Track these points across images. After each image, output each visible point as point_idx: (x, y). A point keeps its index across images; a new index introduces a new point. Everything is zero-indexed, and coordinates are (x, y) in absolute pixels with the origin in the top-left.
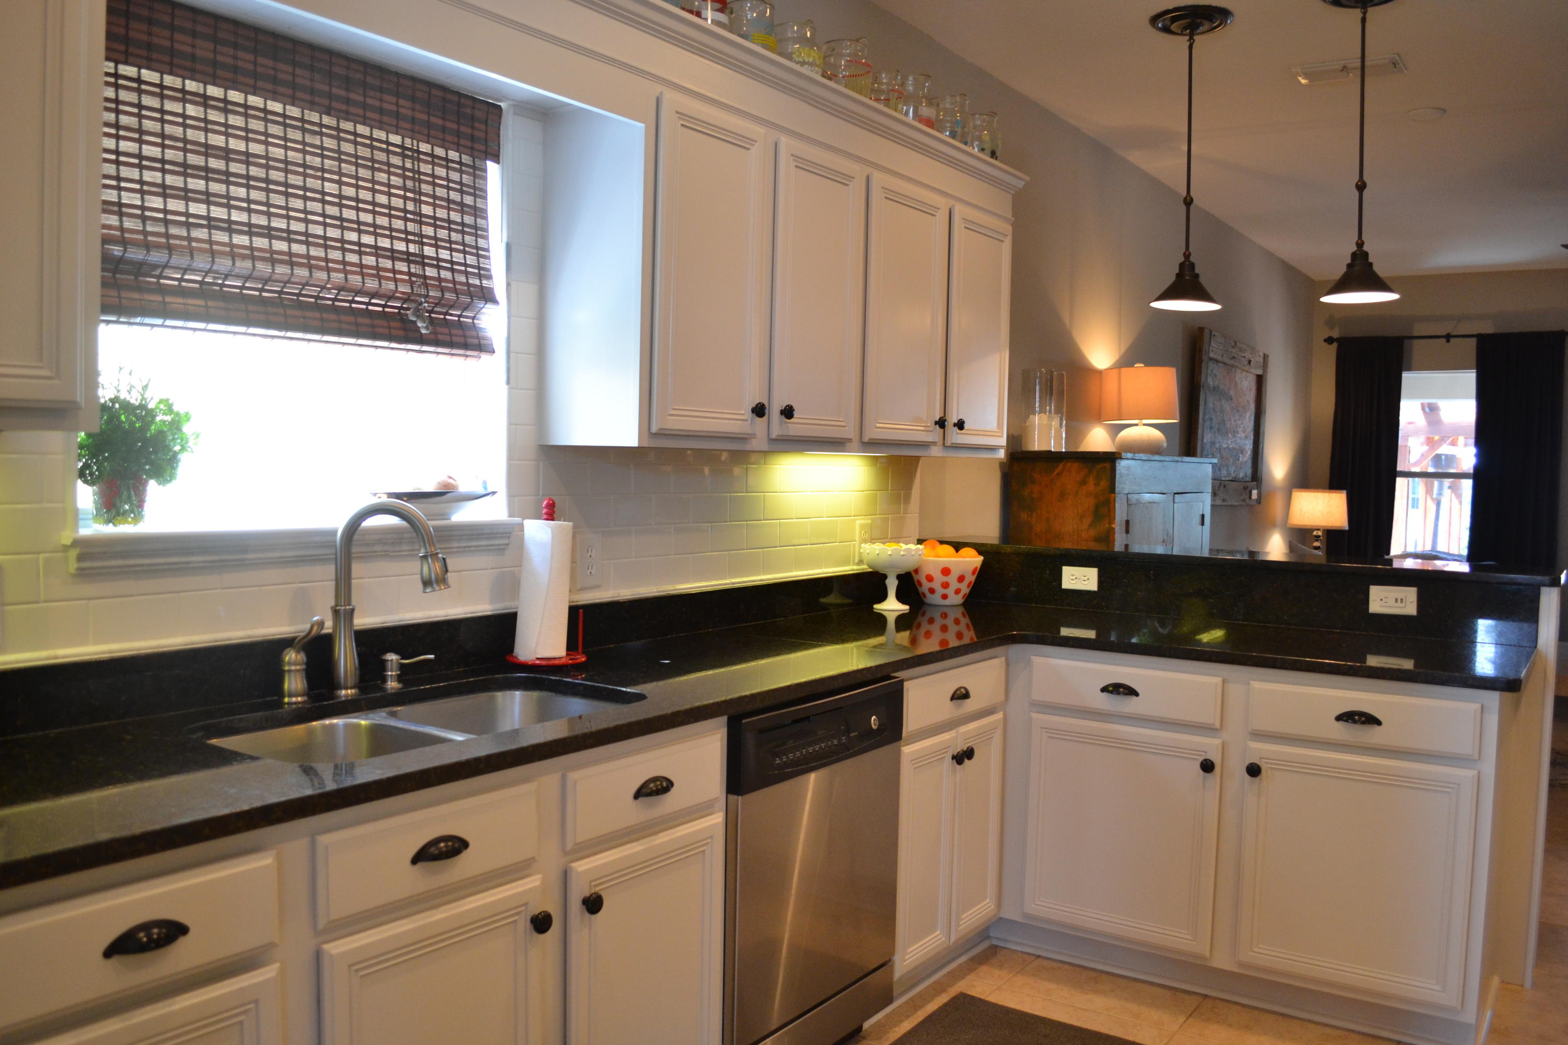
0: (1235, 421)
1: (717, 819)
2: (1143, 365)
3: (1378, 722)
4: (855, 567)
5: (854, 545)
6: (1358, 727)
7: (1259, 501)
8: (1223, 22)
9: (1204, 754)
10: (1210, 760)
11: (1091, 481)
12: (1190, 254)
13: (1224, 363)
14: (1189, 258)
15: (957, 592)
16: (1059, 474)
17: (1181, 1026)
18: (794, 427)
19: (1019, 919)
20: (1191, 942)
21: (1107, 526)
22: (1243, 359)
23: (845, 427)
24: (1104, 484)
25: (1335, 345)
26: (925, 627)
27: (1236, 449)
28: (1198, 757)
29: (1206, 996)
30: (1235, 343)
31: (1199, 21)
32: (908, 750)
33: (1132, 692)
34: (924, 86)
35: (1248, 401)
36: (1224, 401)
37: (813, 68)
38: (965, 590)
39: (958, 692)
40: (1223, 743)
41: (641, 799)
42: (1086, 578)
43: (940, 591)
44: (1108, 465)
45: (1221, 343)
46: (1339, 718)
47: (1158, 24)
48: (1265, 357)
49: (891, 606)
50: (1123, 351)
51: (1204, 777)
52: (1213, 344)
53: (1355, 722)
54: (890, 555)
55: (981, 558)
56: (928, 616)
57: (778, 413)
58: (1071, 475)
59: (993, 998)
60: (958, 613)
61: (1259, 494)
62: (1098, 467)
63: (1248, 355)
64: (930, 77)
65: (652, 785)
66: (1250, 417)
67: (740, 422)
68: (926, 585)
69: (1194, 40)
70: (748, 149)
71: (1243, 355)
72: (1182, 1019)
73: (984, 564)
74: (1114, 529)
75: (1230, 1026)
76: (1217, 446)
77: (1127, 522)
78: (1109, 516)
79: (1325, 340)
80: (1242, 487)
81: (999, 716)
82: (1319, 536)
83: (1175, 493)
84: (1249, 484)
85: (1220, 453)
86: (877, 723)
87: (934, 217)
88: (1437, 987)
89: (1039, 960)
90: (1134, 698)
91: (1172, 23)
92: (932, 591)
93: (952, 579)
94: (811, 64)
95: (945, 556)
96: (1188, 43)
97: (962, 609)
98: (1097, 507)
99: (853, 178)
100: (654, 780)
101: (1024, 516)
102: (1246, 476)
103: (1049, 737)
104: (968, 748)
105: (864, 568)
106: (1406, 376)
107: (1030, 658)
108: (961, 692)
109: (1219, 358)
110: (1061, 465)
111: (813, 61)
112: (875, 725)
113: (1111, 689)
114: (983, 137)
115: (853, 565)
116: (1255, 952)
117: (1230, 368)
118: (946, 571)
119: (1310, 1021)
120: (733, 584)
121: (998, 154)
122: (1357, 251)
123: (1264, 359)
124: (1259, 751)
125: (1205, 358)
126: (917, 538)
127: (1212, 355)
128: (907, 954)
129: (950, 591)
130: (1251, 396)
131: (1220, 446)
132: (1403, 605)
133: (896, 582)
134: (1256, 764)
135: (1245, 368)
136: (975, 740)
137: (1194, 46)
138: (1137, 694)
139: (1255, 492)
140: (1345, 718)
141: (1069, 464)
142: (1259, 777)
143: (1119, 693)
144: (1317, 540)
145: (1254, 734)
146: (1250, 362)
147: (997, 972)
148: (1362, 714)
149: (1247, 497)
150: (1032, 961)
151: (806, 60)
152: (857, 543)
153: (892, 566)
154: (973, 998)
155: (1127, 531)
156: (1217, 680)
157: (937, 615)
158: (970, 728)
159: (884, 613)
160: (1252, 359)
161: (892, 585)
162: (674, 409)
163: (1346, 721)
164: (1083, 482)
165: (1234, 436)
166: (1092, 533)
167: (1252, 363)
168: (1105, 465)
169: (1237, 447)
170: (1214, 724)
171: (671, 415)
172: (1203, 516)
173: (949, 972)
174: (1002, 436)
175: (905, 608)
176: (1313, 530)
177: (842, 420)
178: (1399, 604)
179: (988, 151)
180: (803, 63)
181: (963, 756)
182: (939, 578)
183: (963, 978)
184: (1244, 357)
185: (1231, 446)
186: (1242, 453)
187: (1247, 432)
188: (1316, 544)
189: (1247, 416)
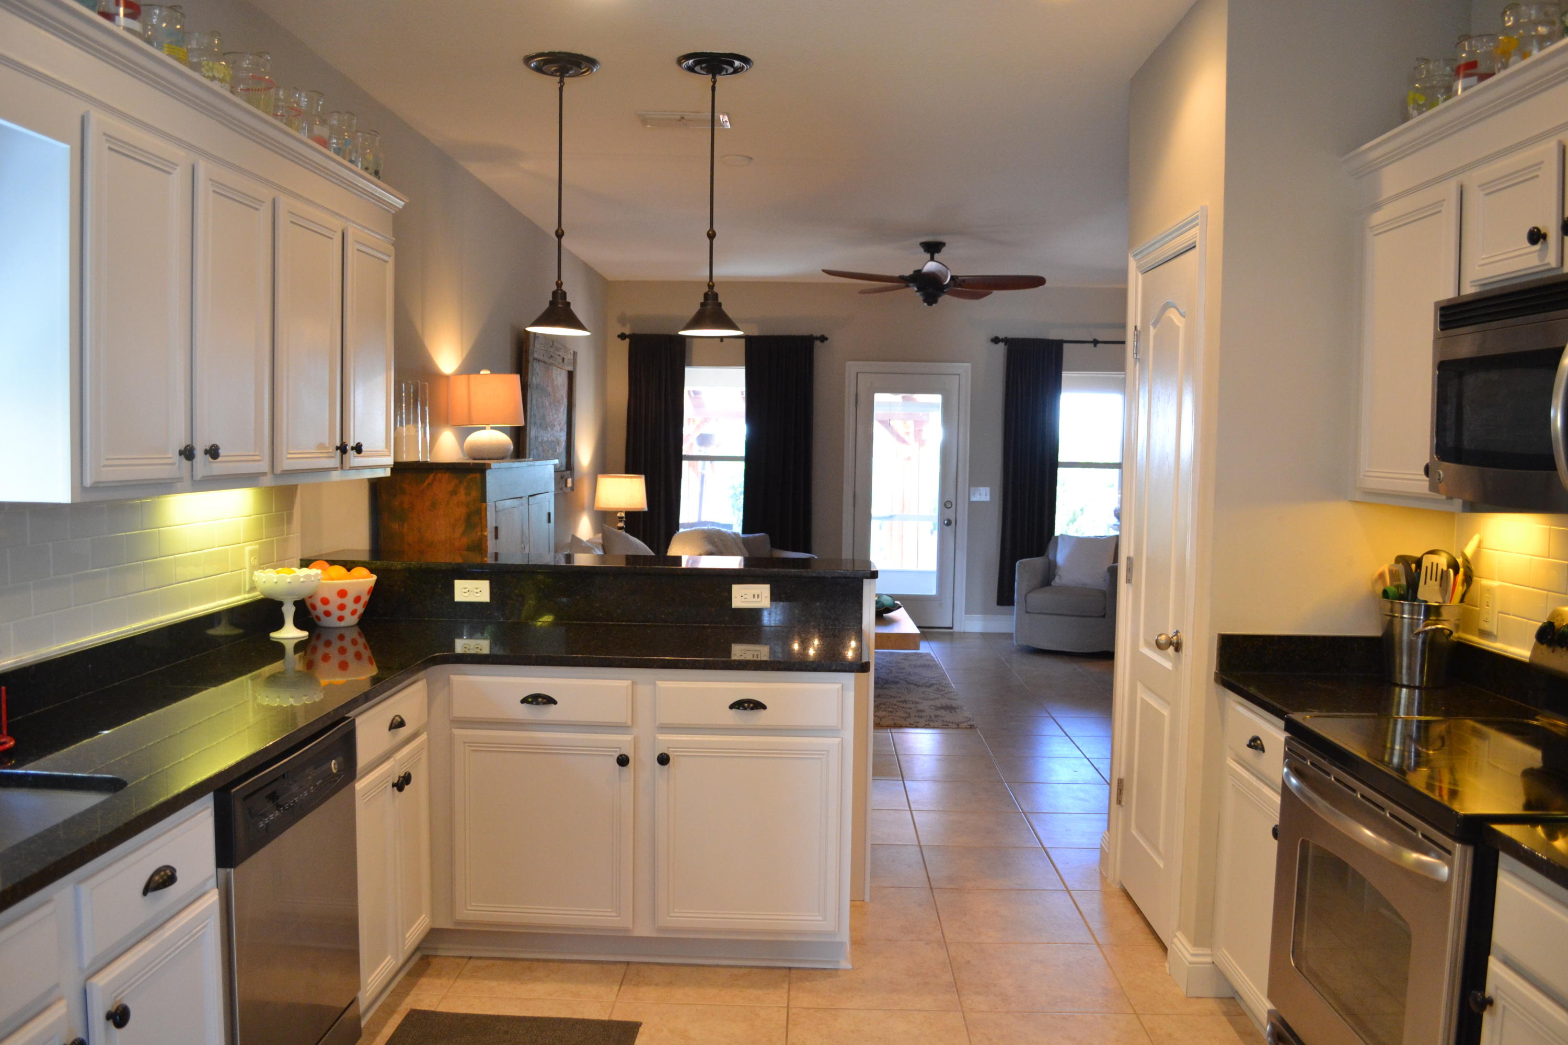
0: (553, 416)
1: (213, 897)
2: (488, 372)
3: (763, 707)
4: (247, 596)
5: (244, 573)
6: (749, 712)
7: (572, 489)
8: (590, 69)
9: (618, 750)
10: (624, 755)
11: (462, 491)
12: (562, 283)
13: (544, 362)
14: (561, 287)
15: (354, 612)
16: (430, 485)
17: (617, 995)
18: (218, 467)
19: (450, 926)
20: (616, 918)
21: (479, 534)
22: (558, 357)
23: (259, 461)
24: (475, 494)
25: (627, 340)
26: (321, 650)
27: (554, 442)
28: (614, 754)
29: (628, 963)
30: (553, 342)
31: (569, 66)
32: (360, 785)
33: (550, 701)
34: (318, 105)
35: (562, 396)
36: (544, 398)
37: (223, 85)
38: (360, 608)
39: (394, 721)
40: (634, 738)
41: (149, 894)
42: (478, 590)
43: (336, 613)
44: (478, 476)
45: (542, 344)
46: (732, 707)
47: (531, 63)
48: (575, 354)
49: (289, 633)
50: (465, 354)
51: (620, 770)
52: (537, 345)
53: (745, 709)
54: (289, 583)
55: (375, 577)
56: (324, 638)
57: (202, 452)
58: (442, 486)
59: (442, 1008)
60: (355, 634)
61: (573, 482)
62: (469, 477)
63: (561, 353)
64: (323, 95)
65: (157, 878)
66: (564, 410)
67: (169, 467)
68: (321, 608)
69: (564, 83)
70: (169, 173)
71: (558, 353)
72: (616, 988)
73: (377, 582)
74: (486, 537)
75: (657, 985)
76: (540, 440)
77: (496, 528)
78: (481, 524)
79: (619, 336)
80: (560, 476)
81: (424, 737)
82: (622, 518)
83: (529, 496)
84: (565, 473)
85: (542, 446)
86: (336, 766)
87: (331, 241)
88: (820, 918)
89: (472, 961)
90: (553, 706)
91: (544, 65)
92: (327, 614)
93: (349, 601)
94: (222, 80)
95: (338, 578)
96: (559, 85)
97: (357, 629)
98: (469, 517)
99: (263, 202)
100: (157, 872)
101: (395, 526)
102: (561, 466)
103: (473, 750)
104: (405, 774)
105: (257, 595)
106: (688, 371)
107: (449, 677)
108: (397, 721)
109: (541, 358)
110: (431, 476)
111: (223, 77)
112: (335, 769)
113: (530, 700)
114: (367, 156)
115: (244, 594)
116: (671, 917)
117: (548, 365)
118: (342, 593)
119: (718, 966)
120: (134, 629)
121: (381, 173)
122: (708, 292)
123: (574, 355)
124: (666, 742)
125: (531, 358)
126: (300, 558)
127: (536, 356)
128: (368, 985)
129: (346, 613)
130: (564, 392)
131: (542, 440)
132: (759, 600)
133: (293, 609)
134: (665, 754)
135: (560, 366)
136: (408, 764)
137: (564, 88)
138: (555, 702)
139: (569, 481)
140: (737, 707)
141: (439, 475)
142: (668, 765)
143: (538, 704)
144: (621, 521)
145: (661, 728)
146: (563, 359)
147: (438, 982)
148: (749, 701)
149: (564, 485)
150: (466, 964)
151: (217, 75)
152: (247, 571)
153: (289, 594)
154: (425, 1012)
155: (496, 537)
156: (627, 683)
157: (333, 637)
158: (404, 754)
159: (282, 642)
160: (565, 357)
161: (289, 612)
162: (107, 459)
163: (738, 708)
164: (454, 493)
165: (552, 429)
166: (465, 541)
167: (565, 360)
168: (475, 475)
169: (554, 439)
170: (626, 723)
171: (104, 466)
172: (549, 514)
173: (391, 992)
174: (390, 455)
175: (303, 634)
176: (616, 512)
177: (258, 454)
178: (756, 600)
179: (371, 170)
180: (213, 78)
181: (402, 783)
182: (335, 601)
183: (408, 995)
184: (559, 355)
185: (550, 439)
186: (558, 445)
187: (562, 425)
188: (621, 524)
189: (562, 410)
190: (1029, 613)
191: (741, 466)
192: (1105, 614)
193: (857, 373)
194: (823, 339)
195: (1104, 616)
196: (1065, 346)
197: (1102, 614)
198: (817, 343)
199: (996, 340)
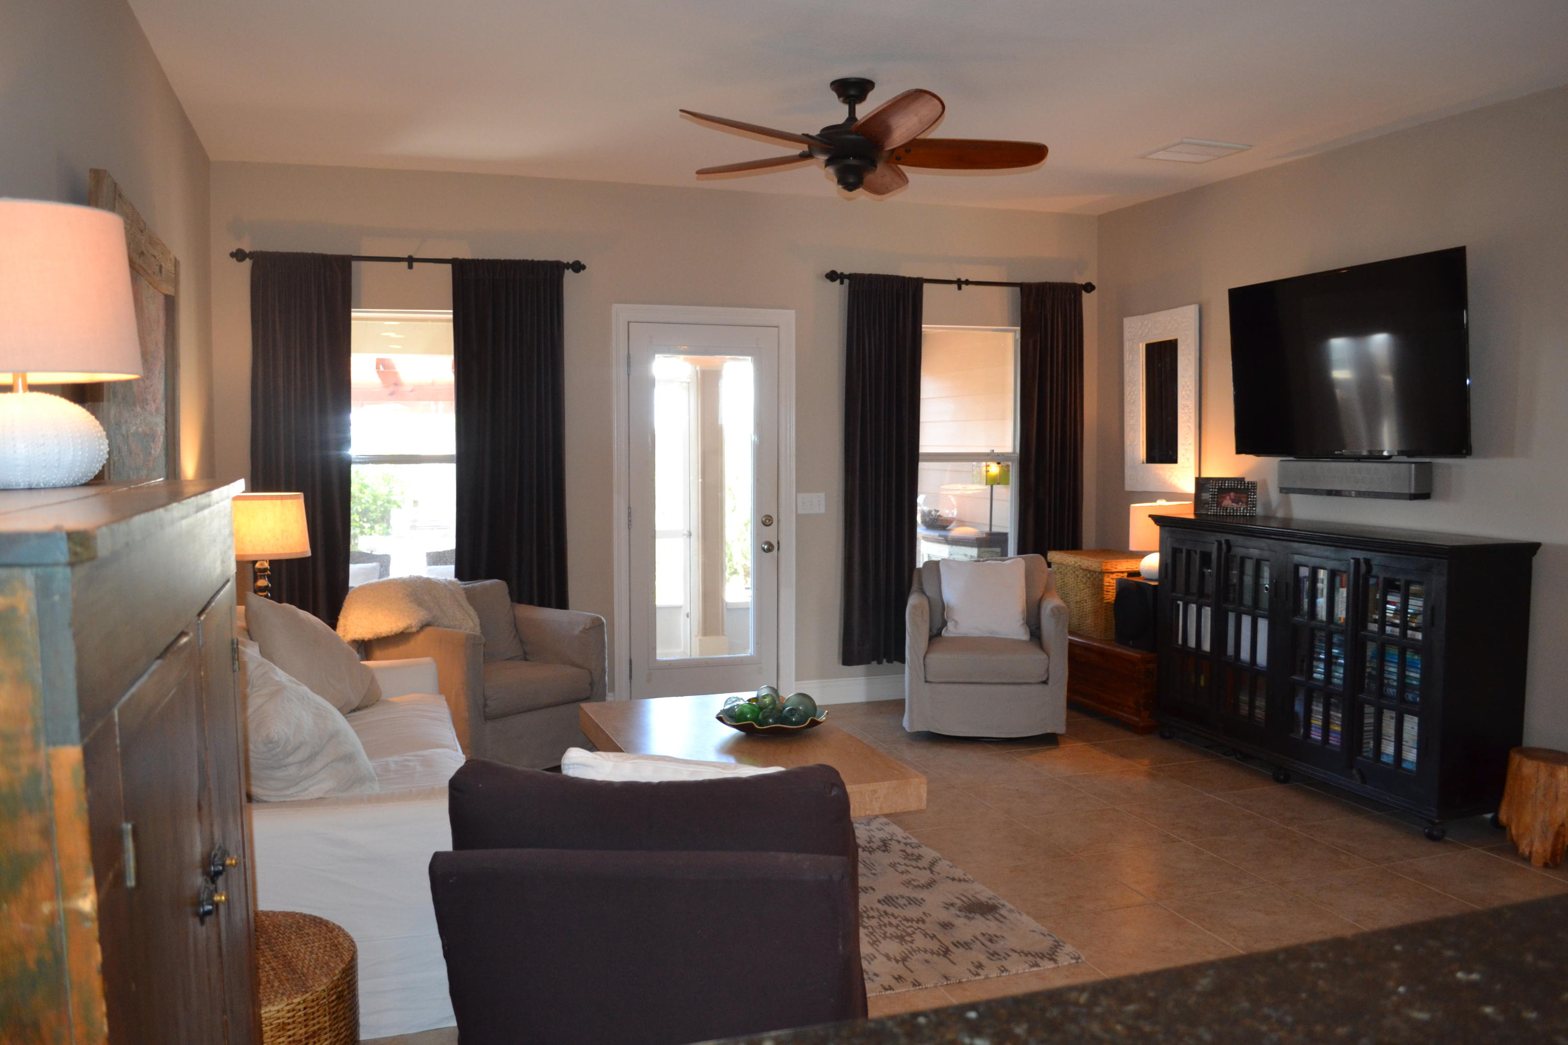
25: (248, 263)
27: (147, 436)
30: (144, 224)
48: (176, 266)
63: (158, 255)
71: (153, 252)
76: (125, 431)
79: (233, 255)
82: (265, 571)
85: (127, 444)
106: (355, 315)
130: (159, 335)
131: (127, 431)
135: (156, 281)
144: (263, 577)
146: (160, 267)
160: (162, 265)
167: (162, 271)
169: (148, 431)
176: (255, 562)
184: (155, 257)
185: (140, 430)
186: (154, 441)
187: (157, 401)
188: (262, 583)
189: (157, 372)
190: (930, 682)
191: (452, 469)
192: (1048, 679)
193: (629, 322)
194: (578, 267)
195: (1045, 682)
196: (926, 287)
197: (1044, 679)
198: (569, 274)
199: (832, 276)
